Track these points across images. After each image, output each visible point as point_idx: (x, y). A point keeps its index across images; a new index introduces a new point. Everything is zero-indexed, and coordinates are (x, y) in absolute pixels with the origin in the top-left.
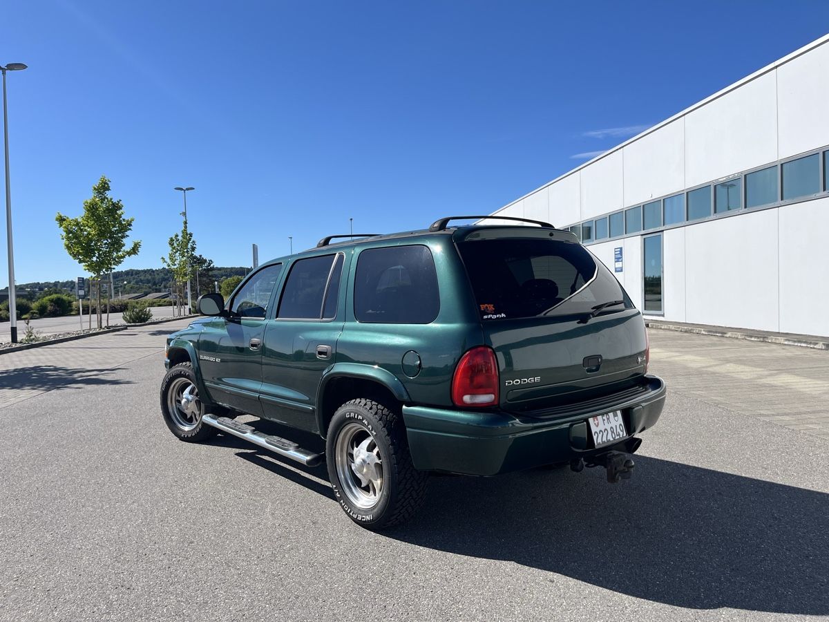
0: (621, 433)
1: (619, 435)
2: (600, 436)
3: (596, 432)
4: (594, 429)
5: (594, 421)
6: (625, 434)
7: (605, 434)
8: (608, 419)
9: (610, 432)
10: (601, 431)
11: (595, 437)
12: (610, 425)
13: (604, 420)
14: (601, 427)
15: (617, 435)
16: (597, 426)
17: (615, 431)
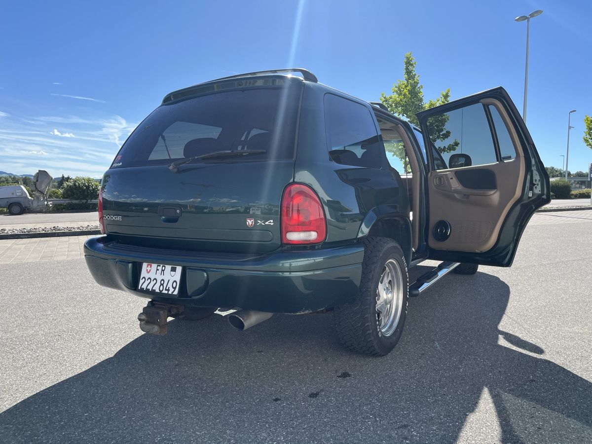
0: (171, 290)
1: (168, 290)
2: (147, 282)
3: (144, 278)
4: (144, 273)
5: (148, 267)
6: (176, 293)
7: (153, 283)
8: (163, 271)
9: (158, 284)
10: (150, 278)
11: (141, 281)
12: (162, 277)
13: (157, 270)
14: (152, 275)
15: (166, 290)
16: (148, 272)
17: (165, 285)
